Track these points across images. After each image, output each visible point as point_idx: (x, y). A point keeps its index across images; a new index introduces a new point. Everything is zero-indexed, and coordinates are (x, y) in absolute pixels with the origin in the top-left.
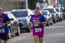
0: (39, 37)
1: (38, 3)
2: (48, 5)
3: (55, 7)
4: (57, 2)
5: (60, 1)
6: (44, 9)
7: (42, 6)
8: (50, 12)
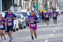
0: (34, 29)
1: (12, 7)
2: (22, 9)
3: (28, 10)
4: (30, 6)
5: (34, 5)
6: (18, 12)
7: (16, 10)
8: (24, 16)
